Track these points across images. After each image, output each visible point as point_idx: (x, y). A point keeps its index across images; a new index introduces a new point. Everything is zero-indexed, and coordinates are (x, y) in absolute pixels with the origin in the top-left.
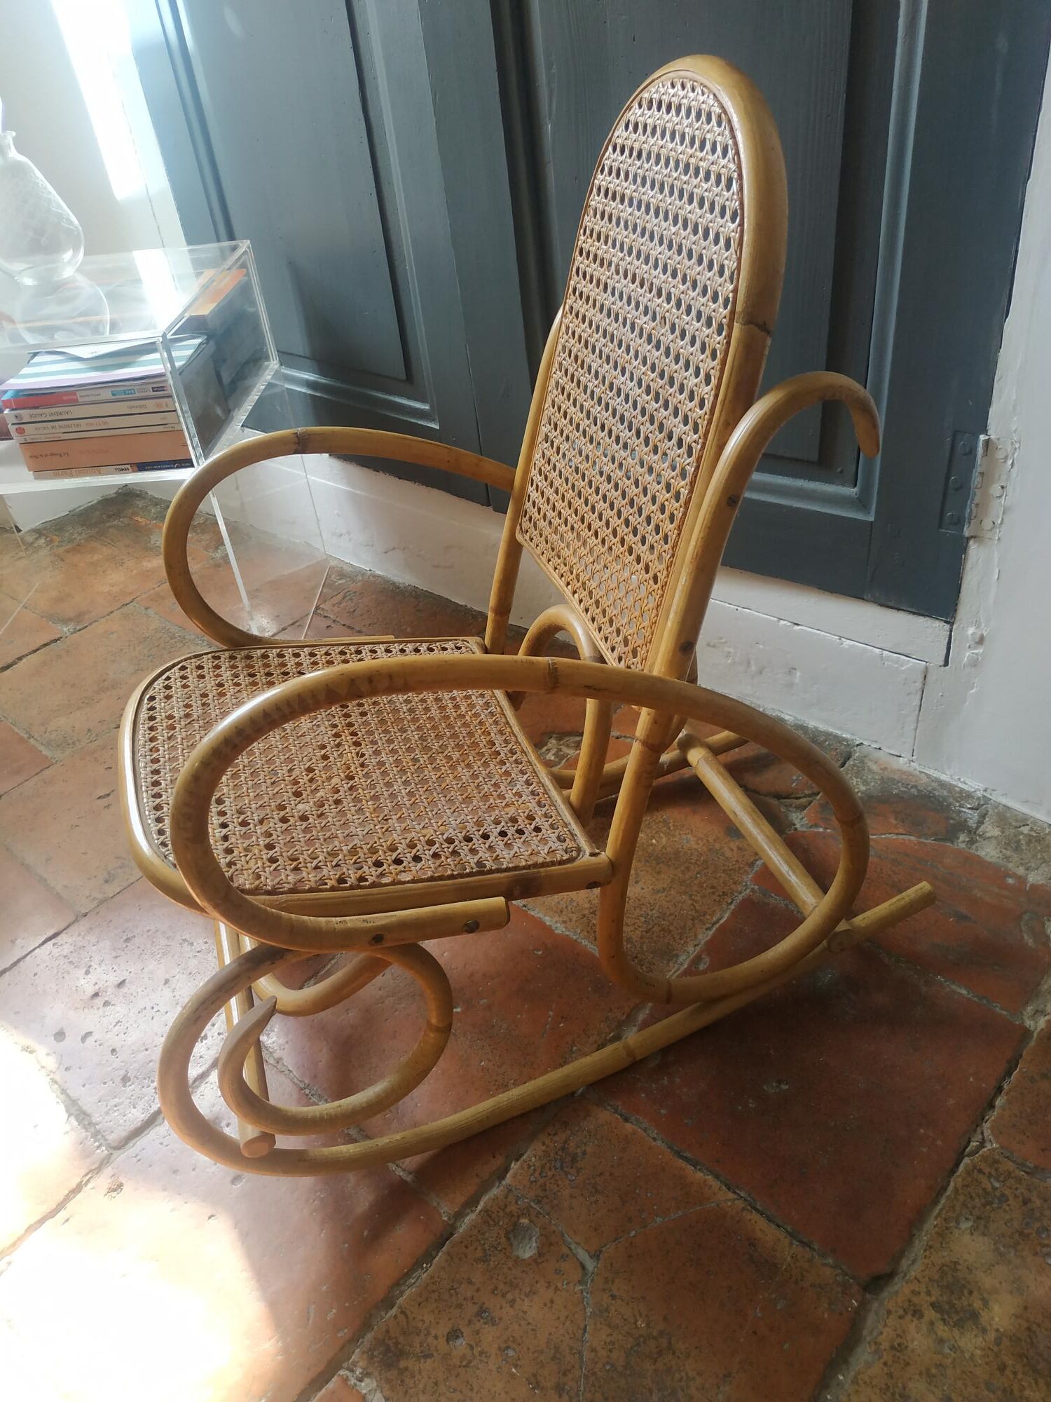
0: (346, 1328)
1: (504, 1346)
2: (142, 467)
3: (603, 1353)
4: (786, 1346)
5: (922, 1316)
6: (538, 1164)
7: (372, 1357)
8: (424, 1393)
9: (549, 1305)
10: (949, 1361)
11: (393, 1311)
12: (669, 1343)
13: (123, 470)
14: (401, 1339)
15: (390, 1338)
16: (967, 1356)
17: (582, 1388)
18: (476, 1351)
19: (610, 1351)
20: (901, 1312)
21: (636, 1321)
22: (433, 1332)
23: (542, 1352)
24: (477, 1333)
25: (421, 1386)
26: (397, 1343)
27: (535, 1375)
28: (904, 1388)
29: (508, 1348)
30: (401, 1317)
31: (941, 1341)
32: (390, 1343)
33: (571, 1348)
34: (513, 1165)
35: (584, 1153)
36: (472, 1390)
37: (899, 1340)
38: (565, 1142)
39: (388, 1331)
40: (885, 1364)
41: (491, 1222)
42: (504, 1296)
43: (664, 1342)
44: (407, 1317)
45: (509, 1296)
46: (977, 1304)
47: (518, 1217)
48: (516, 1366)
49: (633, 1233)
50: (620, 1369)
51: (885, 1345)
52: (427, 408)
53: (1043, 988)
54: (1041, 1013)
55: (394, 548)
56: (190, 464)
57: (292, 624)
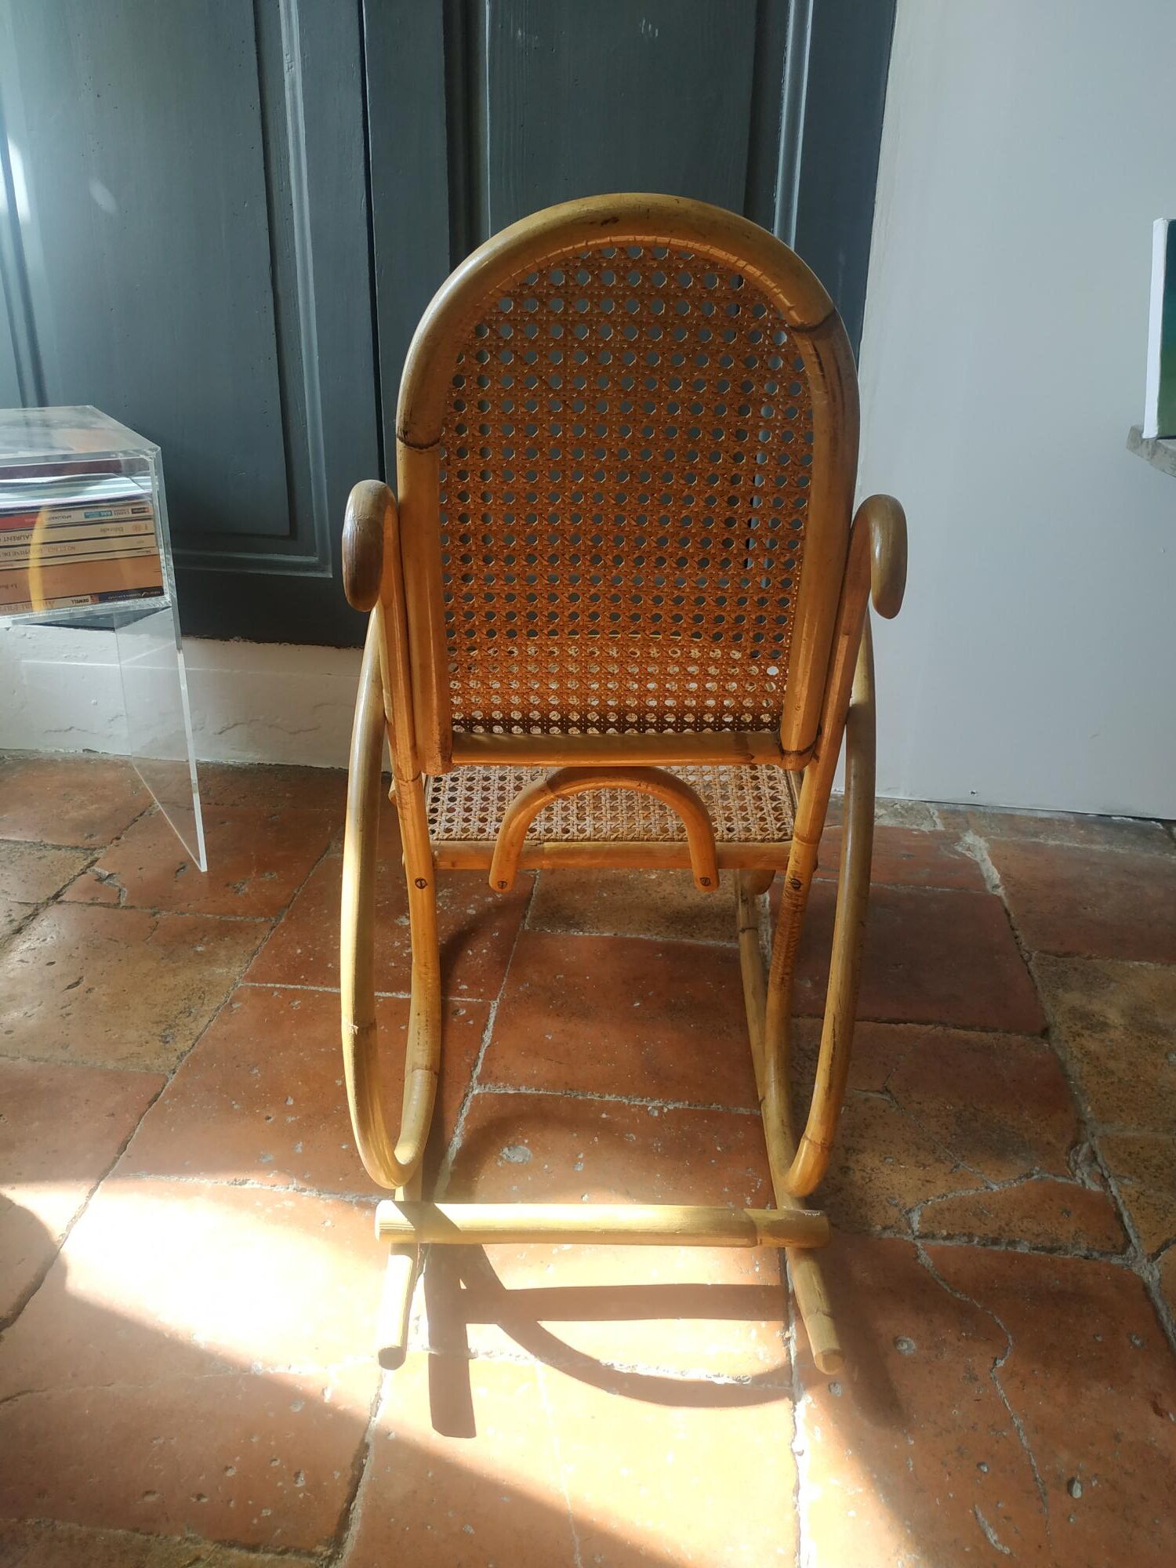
0: (768, 1203)
1: (882, 1159)
2: (103, 597)
3: (945, 1131)
4: (1035, 1079)
5: (1083, 1035)
9: (886, 1126)
10: (1114, 1047)
12: (975, 1108)
13: (81, 601)
16: (1120, 1041)
17: (951, 1153)
19: (947, 1128)
20: (1072, 1038)
21: (945, 1108)
27: (917, 1162)
28: (1107, 1068)
29: (885, 1158)
31: (1102, 1041)
37: (1083, 1051)
40: (1088, 1063)
43: (971, 1109)
45: (856, 1135)
46: (1101, 1019)
50: (962, 1134)
51: (1080, 1056)
52: (314, 559)
53: (985, 876)
54: (996, 887)
55: (235, 725)
56: (159, 591)
57: (141, 815)
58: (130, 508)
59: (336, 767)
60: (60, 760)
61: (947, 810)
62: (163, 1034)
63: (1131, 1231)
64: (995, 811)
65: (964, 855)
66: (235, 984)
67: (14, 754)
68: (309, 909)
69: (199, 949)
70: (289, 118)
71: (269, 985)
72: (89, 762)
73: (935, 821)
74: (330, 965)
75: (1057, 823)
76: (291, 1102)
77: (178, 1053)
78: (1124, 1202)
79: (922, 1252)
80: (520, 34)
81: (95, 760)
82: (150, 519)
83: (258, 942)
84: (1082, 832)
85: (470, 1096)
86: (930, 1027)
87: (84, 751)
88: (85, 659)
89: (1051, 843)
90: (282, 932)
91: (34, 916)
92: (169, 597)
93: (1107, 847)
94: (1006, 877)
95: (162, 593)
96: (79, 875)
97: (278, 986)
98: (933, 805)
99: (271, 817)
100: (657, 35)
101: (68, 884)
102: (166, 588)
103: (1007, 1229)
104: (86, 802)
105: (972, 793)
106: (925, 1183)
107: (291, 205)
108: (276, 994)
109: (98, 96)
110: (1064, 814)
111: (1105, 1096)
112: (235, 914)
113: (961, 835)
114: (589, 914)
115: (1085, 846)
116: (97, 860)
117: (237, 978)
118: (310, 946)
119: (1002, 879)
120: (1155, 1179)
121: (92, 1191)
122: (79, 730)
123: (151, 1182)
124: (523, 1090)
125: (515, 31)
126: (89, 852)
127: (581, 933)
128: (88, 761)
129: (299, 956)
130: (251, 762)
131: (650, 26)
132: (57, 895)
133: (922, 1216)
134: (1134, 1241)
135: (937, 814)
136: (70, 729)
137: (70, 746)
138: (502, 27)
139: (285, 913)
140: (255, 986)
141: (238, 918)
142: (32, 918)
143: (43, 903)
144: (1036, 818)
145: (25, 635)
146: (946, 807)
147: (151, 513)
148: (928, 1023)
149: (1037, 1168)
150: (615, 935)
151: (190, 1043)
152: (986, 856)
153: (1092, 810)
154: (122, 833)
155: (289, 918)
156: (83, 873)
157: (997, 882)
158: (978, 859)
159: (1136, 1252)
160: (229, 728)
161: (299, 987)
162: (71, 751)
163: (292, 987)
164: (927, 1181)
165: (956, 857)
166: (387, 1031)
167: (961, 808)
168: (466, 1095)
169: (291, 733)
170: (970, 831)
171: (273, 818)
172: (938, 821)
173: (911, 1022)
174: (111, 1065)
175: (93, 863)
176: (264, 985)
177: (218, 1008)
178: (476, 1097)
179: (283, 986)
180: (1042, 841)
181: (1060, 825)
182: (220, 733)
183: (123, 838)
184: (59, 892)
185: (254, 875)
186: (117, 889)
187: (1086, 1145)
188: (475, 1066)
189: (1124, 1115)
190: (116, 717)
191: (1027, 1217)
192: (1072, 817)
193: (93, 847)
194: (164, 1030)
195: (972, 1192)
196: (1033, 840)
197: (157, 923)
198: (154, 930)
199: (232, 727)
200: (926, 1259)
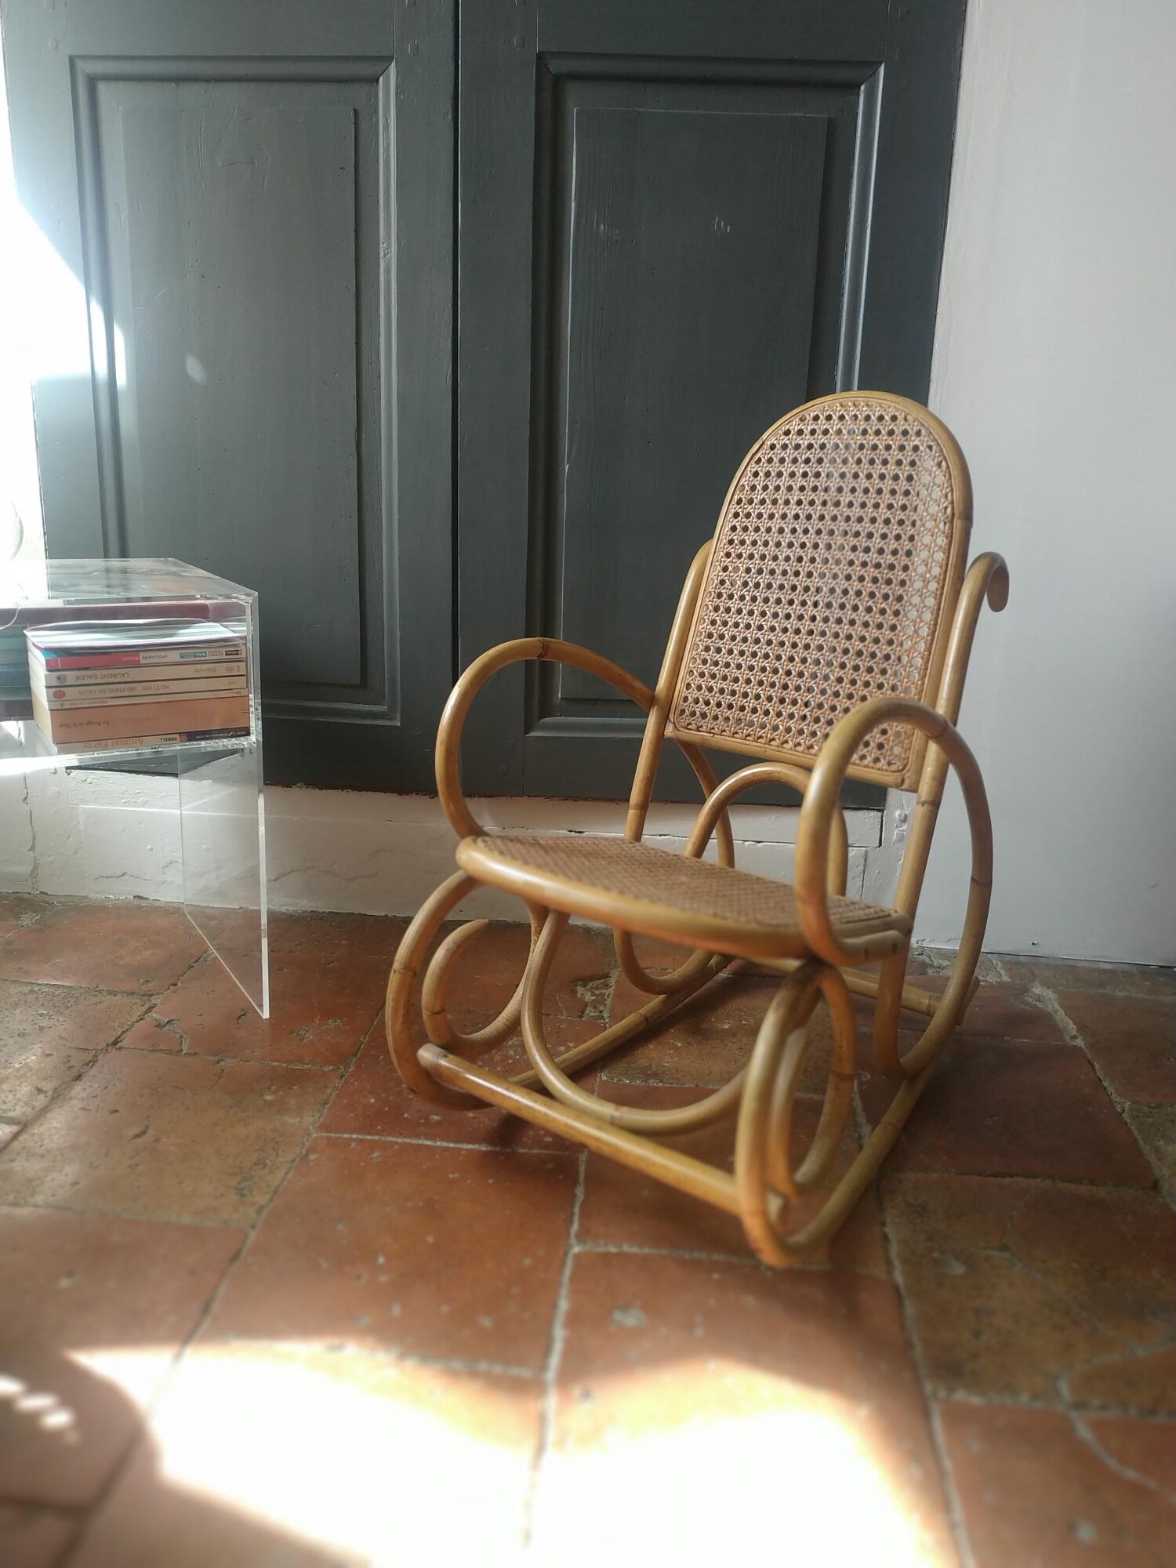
1: (1015, 1321)
2: (192, 736)
3: (1075, 1291)
6: (904, 1221)
7: (943, 1380)
8: (1002, 1376)
9: (1012, 1286)
11: (919, 1345)
12: (1101, 1266)
13: (170, 739)
14: (948, 1357)
15: (939, 1361)
17: (1087, 1316)
18: (1003, 1334)
19: (1076, 1288)
21: (1071, 1266)
22: (964, 1342)
23: (1041, 1311)
24: (990, 1324)
25: (995, 1373)
26: (948, 1361)
27: (1053, 1325)
29: (1019, 1320)
30: (931, 1346)
32: (944, 1363)
33: (1054, 1300)
34: (886, 1230)
35: (925, 1201)
36: (1029, 1354)
38: (905, 1201)
39: (932, 1359)
41: (917, 1266)
42: (980, 1297)
43: (1098, 1267)
44: (932, 1343)
45: (983, 1295)
47: (930, 1255)
48: (1036, 1327)
49: (1010, 1226)
50: (1093, 1294)
52: (383, 708)
53: (1061, 1026)
54: (1074, 1037)
55: (292, 871)
56: (246, 732)
57: (196, 961)
58: (224, 650)
59: (390, 915)
60: (110, 906)
61: (1010, 962)
62: (239, 1186)
64: (1057, 962)
65: (1035, 1006)
66: (309, 1135)
67: (63, 900)
68: (378, 1057)
69: (269, 1098)
70: (382, 298)
71: (345, 1136)
72: (140, 910)
73: (999, 972)
74: (406, 1115)
75: (1121, 974)
76: (381, 1260)
77: (257, 1207)
80: (602, 227)
81: (146, 906)
82: (242, 661)
83: (328, 1091)
84: (1148, 983)
85: (571, 1254)
86: (1038, 1180)
87: (134, 897)
88: (144, 804)
89: (1120, 994)
90: (352, 1081)
91: (93, 1062)
92: (255, 738)
94: (1082, 1028)
95: (248, 734)
96: (137, 1021)
97: (355, 1136)
98: (995, 955)
99: (329, 964)
100: (728, 231)
101: (127, 1030)
102: (252, 729)
103: (1163, 1399)
104: (140, 948)
105: (1033, 944)
106: (1066, 1347)
107: (379, 376)
108: (353, 1145)
109: (203, 277)
110: (1126, 965)
112: (301, 1062)
113: (1029, 987)
114: (665, 1064)
115: (1152, 997)
116: (154, 1006)
117: (311, 1128)
118: (383, 1095)
119: (1078, 1030)
121: (179, 1355)
122: (132, 876)
124: (626, 1248)
125: (598, 227)
126: (146, 998)
127: (661, 1084)
128: (139, 908)
129: (372, 1105)
130: (304, 909)
131: (722, 223)
132: (115, 1042)
133: (1069, 1384)
135: (1000, 964)
136: (124, 874)
137: (121, 892)
138: (586, 222)
139: (354, 1061)
140: (330, 1137)
141: (306, 1066)
142: (91, 1064)
143: (102, 1050)
144: (1099, 969)
145: (86, 780)
146: (1008, 958)
147: (243, 655)
148: (1035, 1176)
150: (697, 1086)
151: (268, 1197)
152: (1057, 1007)
153: (1154, 962)
154: (178, 979)
155: (358, 1067)
156: (141, 1019)
157: (1074, 1033)
158: (1050, 1009)
160: (285, 875)
161: (376, 1138)
162: (121, 898)
163: (370, 1137)
164: (1069, 1346)
165: (1028, 1008)
166: (473, 1185)
167: (1022, 959)
168: (566, 1254)
169: (347, 880)
170: (1037, 982)
171: (331, 965)
172: (1002, 972)
173: (1017, 1175)
174: (186, 1219)
175: (150, 1009)
176: (340, 1135)
177: (293, 1161)
178: (577, 1257)
179: (361, 1137)
180: (1110, 992)
181: (1124, 977)
182: (275, 880)
183: (179, 984)
184: (117, 1038)
185: (318, 1022)
186: (178, 1036)
188: (571, 1222)
190: (171, 863)
192: (1135, 968)
193: (149, 993)
194: (240, 1183)
195: (1117, 1358)
196: (1101, 991)
197: (223, 1070)
198: (220, 1077)
199: (289, 873)
200: (1084, 1432)
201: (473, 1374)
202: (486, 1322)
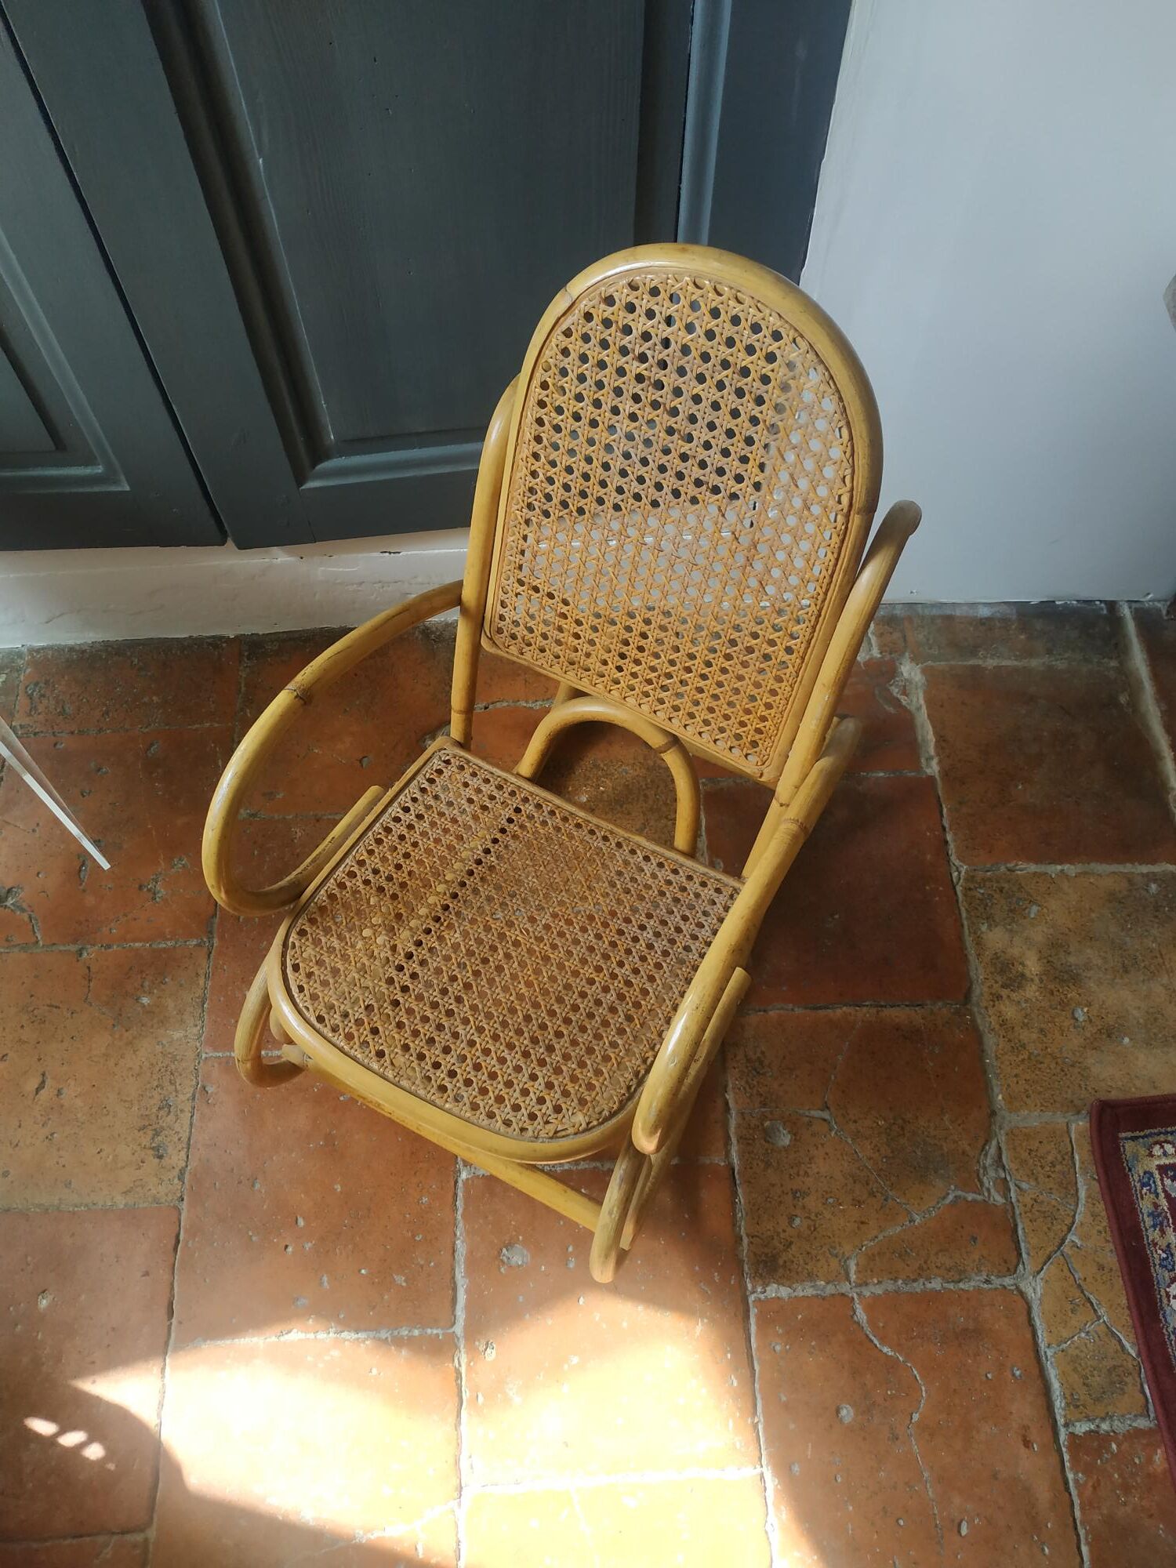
0: (732, 1275)
1: (824, 1200)
3: (877, 1154)
4: (956, 1069)
5: (1002, 997)
6: (743, 1083)
7: (761, 1275)
8: (806, 1264)
9: (826, 1157)
10: (1028, 1010)
11: (745, 1241)
12: (903, 1119)
14: (766, 1250)
15: (760, 1256)
16: (1034, 1000)
17: (882, 1183)
18: (813, 1217)
19: (878, 1151)
20: (991, 1003)
21: (877, 1123)
22: (781, 1230)
23: (846, 1184)
24: (804, 1207)
25: (801, 1262)
26: (766, 1255)
27: (854, 1200)
28: (1020, 1041)
29: (827, 1199)
30: (755, 1240)
31: (1018, 1002)
32: (763, 1258)
33: (859, 1169)
34: (728, 1097)
35: (763, 1053)
36: (830, 1238)
37: (1001, 1019)
38: (746, 1056)
39: (755, 1254)
40: (1003, 1037)
41: (750, 1142)
42: (798, 1175)
43: (900, 1121)
44: (757, 1236)
45: (802, 1173)
46: (1020, 968)
47: (763, 1125)
48: (840, 1204)
49: (833, 1077)
50: (891, 1155)
51: (997, 1027)
52: (99, 470)
53: (920, 736)
54: (930, 760)
62: (154, 1145)
63: (1022, 1245)
64: (934, 610)
65: (899, 702)
66: (199, 1054)
68: (239, 921)
69: (145, 1002)
75: (998, 624)
76: (301, 1222)
77: (176, 1172)
78: (1021, 1214)
79: (858, 1306)
83: (201, 982)
84: (1022, 638)
85: (460, 1184)
86: (866, 1010)
89: (990, 663)
90: (221, 964)
93: (1046, 659)
94: (941, 739)
99: (149, 748)
103: (925, 1267)
106: (861, 1226)
110: (1006, 606)
111: (1015, 1080)
112: (163, 935)
113: (898, 664)
115: (1024, 663)
117: (198, 1044)
119: (936, 744)
120: (1047, 1180)
121: (163, 1370)
123: (211, 1349)
133: (857, 1265)
134: (1024, 1255)
139: (216, 930)
141: (169, 943)
144: (977, 615)
149: (953, 1187)
151: (183, 1154)
152: (922, 702)
153: (1036, 596)
155: (222, 938)
157: (932, 751)
158: (912, 708)
159: (1025, 1269)
164: (862, 1223)
165: (891, 707)
167: (898, 610)
168: (456, 1182)
169: (131, 615)
170: (907, 654)
171: (152, 751)
172: (873, 640)
174: (121, 1202)
176: (228, 1054)
177: (194, 1096)
178: (466, 1185)
180: (980, 662)
181: (1000, 628)
182: (47, 622)
185: (163, 865)
186: (27, 917)
187: (994, 1143)
189: (1028, 1101)
191: (941, 1251)
192: (1014, 609)
194: (153, 1139)
195: (899, 1229)
196: (971, 662)
197: (89, 968)
198: (90, 981)
199: (60, 616)
200: (861, 1315)
201: (399, 1342)
202: (400, 1280)
